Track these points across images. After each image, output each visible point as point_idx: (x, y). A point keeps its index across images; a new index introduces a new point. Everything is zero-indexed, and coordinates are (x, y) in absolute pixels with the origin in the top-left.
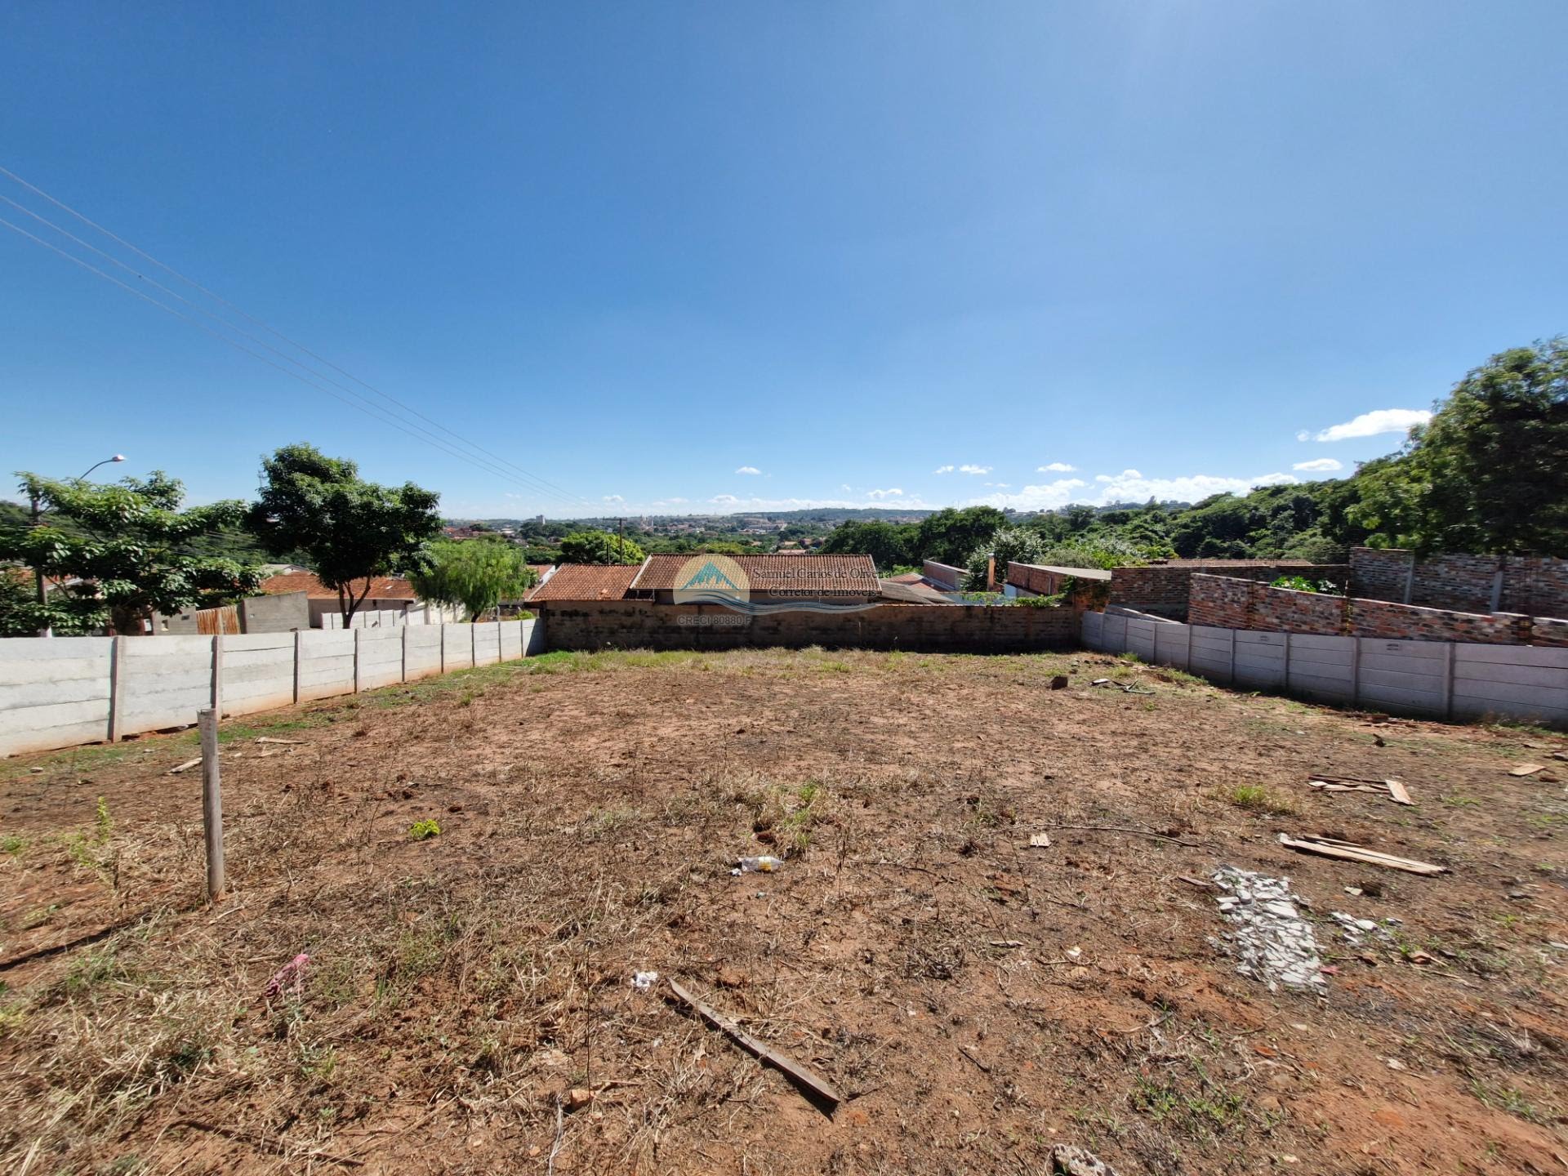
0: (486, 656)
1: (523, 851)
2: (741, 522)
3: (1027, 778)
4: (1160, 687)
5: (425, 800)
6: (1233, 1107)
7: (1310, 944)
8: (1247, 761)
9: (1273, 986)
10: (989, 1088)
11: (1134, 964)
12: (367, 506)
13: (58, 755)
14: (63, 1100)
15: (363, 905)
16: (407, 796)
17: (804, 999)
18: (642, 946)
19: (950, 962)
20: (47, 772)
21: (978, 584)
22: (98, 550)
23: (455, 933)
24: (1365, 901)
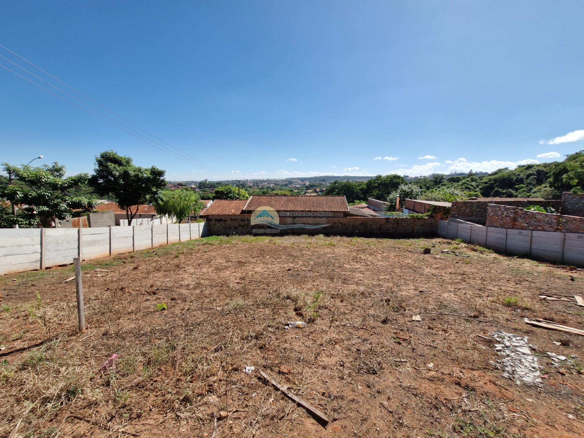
0: (185, 238)
1: (200, 316)
2: (290, 182)
3: (412, 292)
4: (472, 253)
5: (161, 295)
6: (498, 432)
7: (536, 365)
8: (511, 286)
9: (518, 383)
10: (392, 419)
11: (457, 371)
12: (137, 176)
13: (22, 274)
14: (29, 405)
15: (138, 336)
16: (154, 293)
17: (315, 380)
18: (248, 356)
19: (376, 367)
20: (19, 281)
21: (392, 208)
22: (34, 194)
23: (174, 348)
24: (562, 348)
